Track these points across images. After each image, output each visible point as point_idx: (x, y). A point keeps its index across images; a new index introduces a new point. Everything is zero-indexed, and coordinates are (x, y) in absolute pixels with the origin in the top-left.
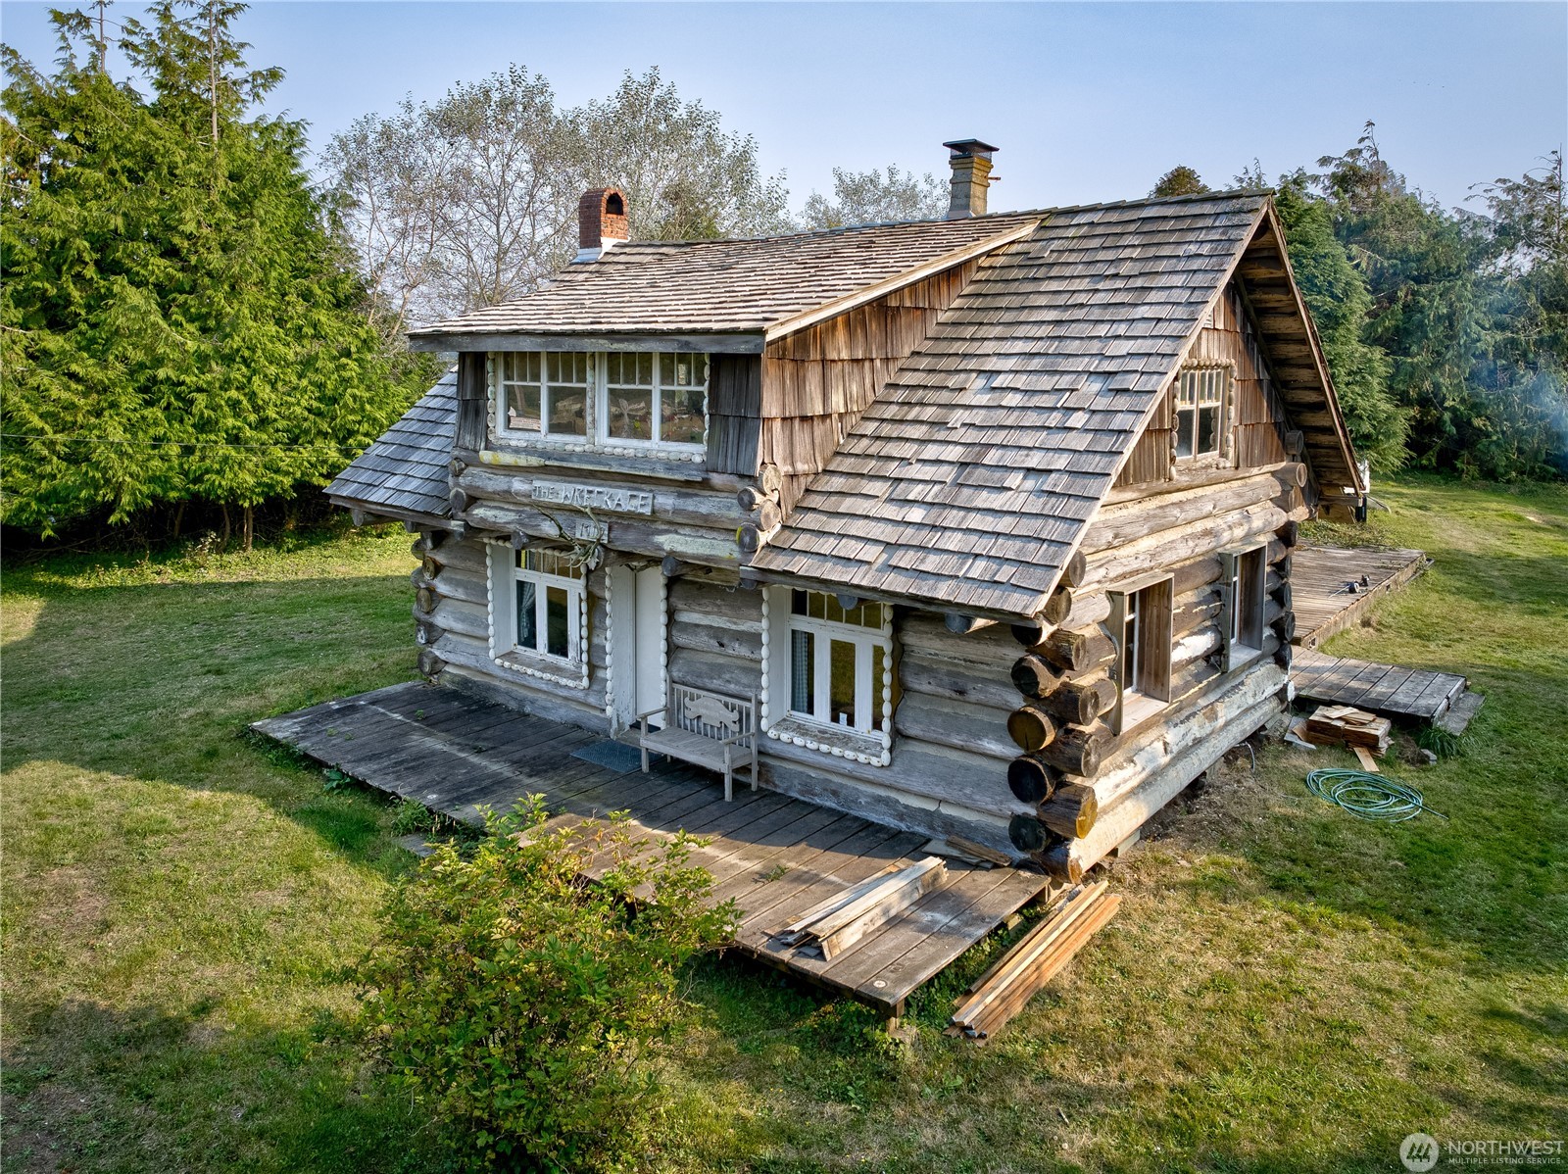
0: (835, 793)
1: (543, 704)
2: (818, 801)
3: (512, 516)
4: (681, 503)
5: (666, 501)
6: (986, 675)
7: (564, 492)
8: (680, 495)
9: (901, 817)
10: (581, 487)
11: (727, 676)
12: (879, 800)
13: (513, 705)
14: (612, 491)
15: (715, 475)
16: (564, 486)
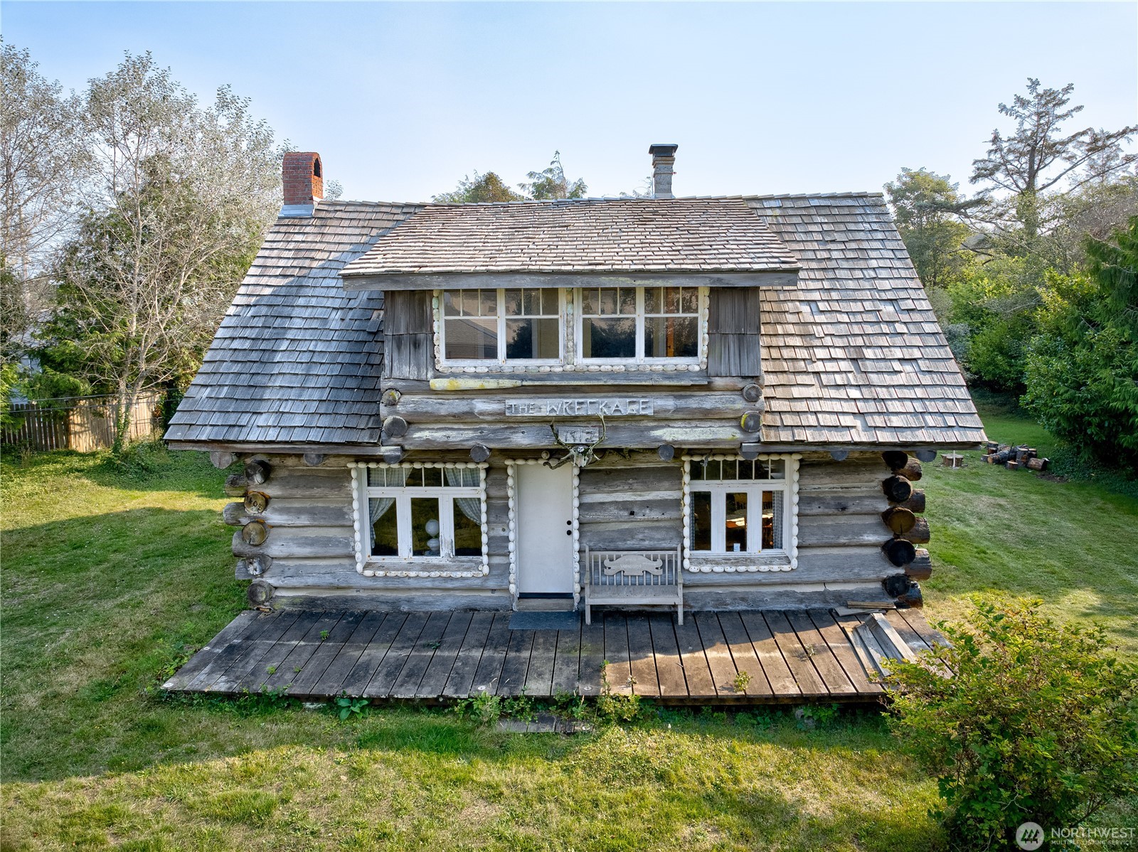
0: (743, 599)
1: (422, 599)
2: (730, 608)
3: (470, 434)
4: (682, 403)
5: (668, 403)
6: (860, 495)
7: (548, 406)
8: (676, 397)
9: (801, 601)
10: (570, 401)
11: (641, 536)
12: (780, 594)
13: (384, 609)
14: (606, 401)
15: (717, 378)
16: (548, 401)
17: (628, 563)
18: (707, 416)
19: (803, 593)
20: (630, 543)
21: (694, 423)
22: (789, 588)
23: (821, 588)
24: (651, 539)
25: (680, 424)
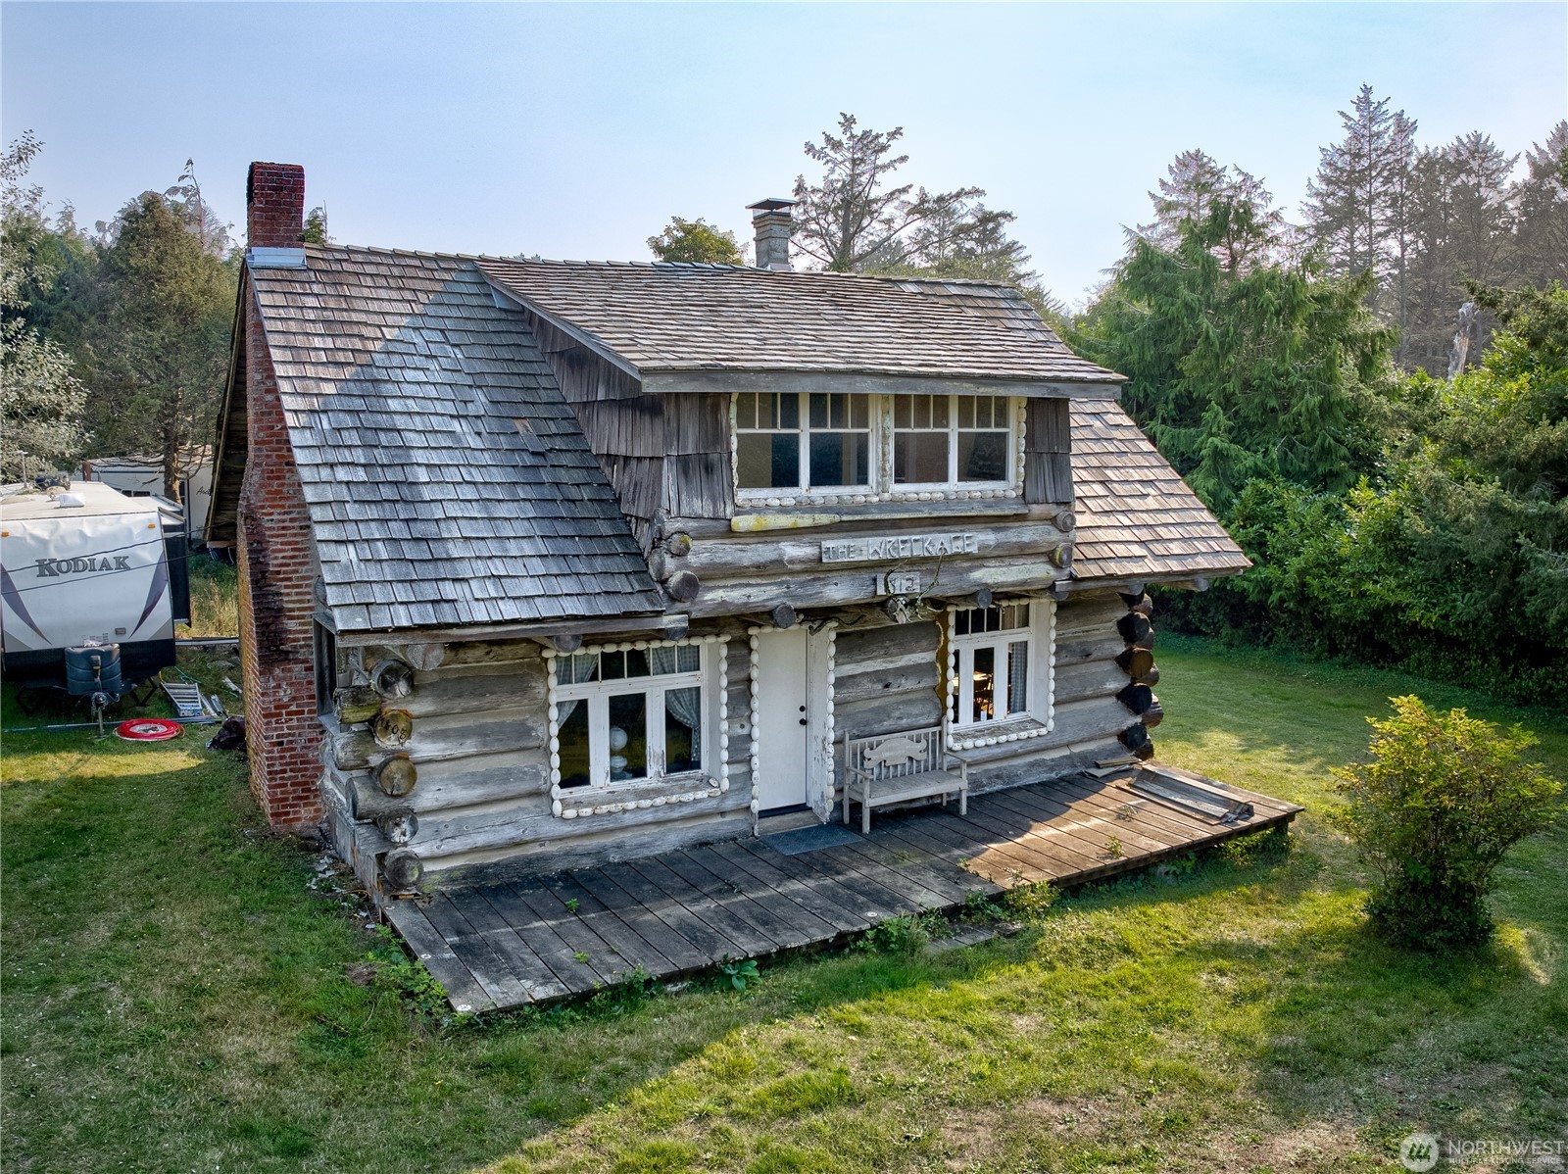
0: (998, 777)
1: (635, 841)
2: (988, 789)
3: (773, 591)
4: (1002, 537)
5: (989, 538)
6: (1100, 638)
7: (869, 547)
8: (996, 530)
9: (1052, 769)
10: (893, 539)
11: (897, 714)
12: (1032, 765)
13: (587, 863)
14: (930, 537)
15: (1034, 506)
16: (871, 540)
17: (891, 749)
18: (1023, 552)
19: (1052, 760)
20: (887, 724)
21: (1007, 561)
22: (1038, 757)
23: (1066, 752)
24: (909, 716)
25: (993, 563)
